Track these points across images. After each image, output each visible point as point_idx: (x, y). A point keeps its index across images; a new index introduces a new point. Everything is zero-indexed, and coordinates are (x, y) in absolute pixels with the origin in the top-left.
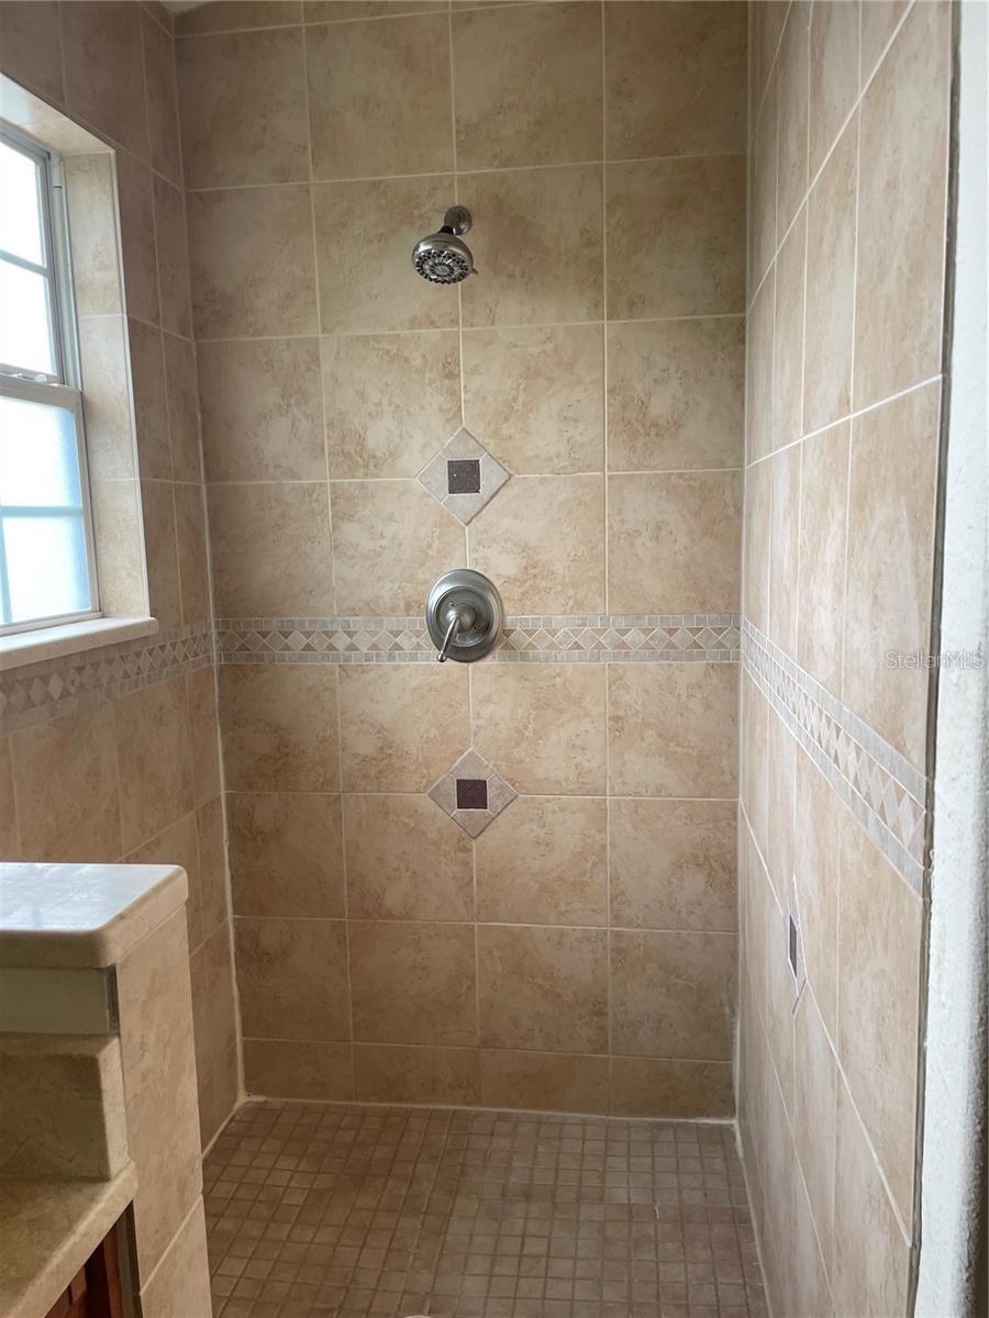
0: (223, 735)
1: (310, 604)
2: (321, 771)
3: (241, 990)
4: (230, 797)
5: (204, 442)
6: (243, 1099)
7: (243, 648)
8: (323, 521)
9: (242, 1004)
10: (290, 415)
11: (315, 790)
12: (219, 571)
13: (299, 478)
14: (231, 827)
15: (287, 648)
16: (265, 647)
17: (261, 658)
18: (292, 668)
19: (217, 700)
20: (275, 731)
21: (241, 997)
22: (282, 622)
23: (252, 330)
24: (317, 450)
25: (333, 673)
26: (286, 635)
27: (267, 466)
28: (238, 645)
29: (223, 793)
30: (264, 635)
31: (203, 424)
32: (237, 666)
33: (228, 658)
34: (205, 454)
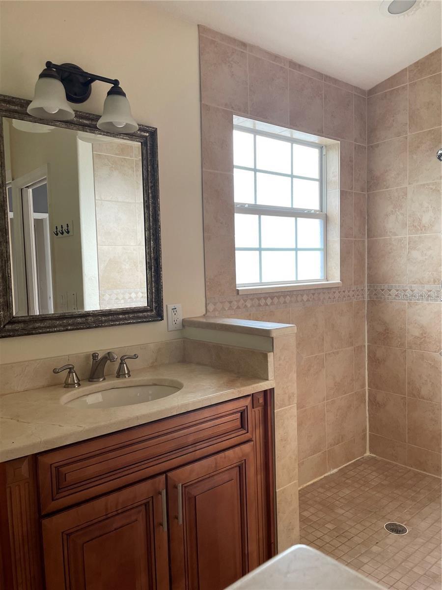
0: (367, 324)
1: (399, 279)
2: (399, 340)
3: (369, 415)
4: (368, 346)
5: (367, 225)
6: (368, 454)
7: (375, 294)
8: (405, 250)
9: (370, 420)
10: (396, 214)
11: (397, 347)
12: (369, 268)
13: (397, 235)
14: (369, 356)
15: (390, 295)
16: (383, 295)
17: (381, 298)
18: (391, 302)
19: (366, 312)
20: (384, 324)
21: (370, 417)
22: (389, 286)
23: (385, 187)
24: (404, 225)
25: (405, 305)
26: (390, 290)
27: (387, 232)
28: (374, 294)
29: (366, 344)
30: (383, 290)
31: (368, 220)
32: (373, 300)
33: (370, 298)
34: (367, 229)
